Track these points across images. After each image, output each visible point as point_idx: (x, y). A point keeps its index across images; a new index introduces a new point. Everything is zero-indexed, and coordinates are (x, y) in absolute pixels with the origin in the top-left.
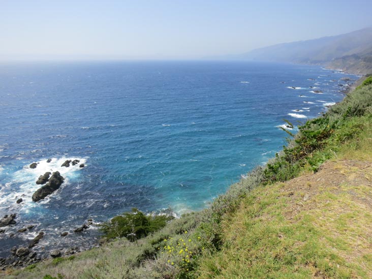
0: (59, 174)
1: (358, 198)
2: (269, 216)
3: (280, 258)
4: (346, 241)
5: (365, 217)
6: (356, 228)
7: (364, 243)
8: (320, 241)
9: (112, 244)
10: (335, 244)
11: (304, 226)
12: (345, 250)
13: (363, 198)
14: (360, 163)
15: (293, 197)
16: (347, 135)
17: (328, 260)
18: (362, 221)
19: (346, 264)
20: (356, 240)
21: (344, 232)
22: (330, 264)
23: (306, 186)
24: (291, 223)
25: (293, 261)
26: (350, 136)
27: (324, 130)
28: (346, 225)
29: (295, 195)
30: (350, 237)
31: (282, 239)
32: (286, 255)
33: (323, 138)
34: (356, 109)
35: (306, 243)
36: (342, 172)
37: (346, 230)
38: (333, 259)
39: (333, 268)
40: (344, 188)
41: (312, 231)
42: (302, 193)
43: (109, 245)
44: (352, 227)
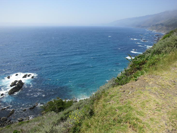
0: (22, 81)
1: (152, 93)
2: (113, 101)
3: (116, 120)
4: (144, 112)
5: (153, 101)
6: (149, 106)
7: (151, 113)
8: (133, 112)
9: (47, 115)
10: (139, 113)
11: (127, 106)
12: (143, 116)
13: (154, 93)
14: (156, 76)
15: (125, 93)
16: (152, 63)
17: (135, 121)
18: (152, 103)
19: (142, 122)
20: (148, 111)
21: (144, 108)
22: (135, 122)
23: (131, 88)
24: (122, 104)
25: (121, 121)
26: (154, 64)
27: (143, 61)
28: (145, 105)
29: (126, 92)
30: (146, 110)
31: (117, 112)
32: (118, 118)
33: (142, 64)
34: (157, 51)
35: (127, 113)
36: (147, 81)
37: (145, 107)
38: (137, 120)
39: (137, 124)
40: (147, 88)
41: (130, 108)
42: (129, 91)
43: (46, 115)
44: (147, 106)
